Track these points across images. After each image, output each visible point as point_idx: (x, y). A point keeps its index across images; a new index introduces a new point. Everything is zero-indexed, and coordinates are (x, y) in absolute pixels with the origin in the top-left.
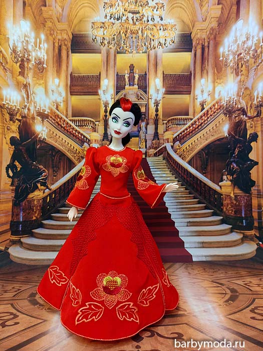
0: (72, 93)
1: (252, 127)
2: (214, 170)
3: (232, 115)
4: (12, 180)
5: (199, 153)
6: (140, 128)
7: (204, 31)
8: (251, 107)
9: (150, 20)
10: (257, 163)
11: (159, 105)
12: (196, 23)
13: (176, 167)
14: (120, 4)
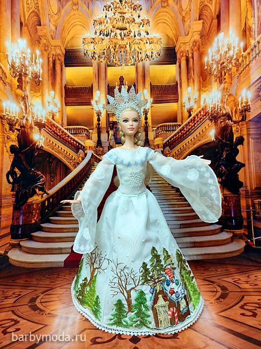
0: (67, 104)
1: (238, 131)
3: (218, 121)
4: (13, 186)
7: (187, 44)
8: (236, 112)
9: (136, 35)
11: (148, 113)
12: (180, 37)
14: (109, 21)
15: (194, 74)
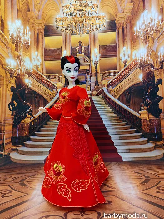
0: (46, 60)
1: (158, 75)
2: (135, 103)
3: (144, 68)
4: (12, 112)
5: (124, 93)
6: (87, 79)
7: (123, 18)
8: (156, 62)
10: (162, 98)
11: (98, 64)
12: (118, 14)
13: (110, 102)
14: (72, 6)
15: (127, 38)
